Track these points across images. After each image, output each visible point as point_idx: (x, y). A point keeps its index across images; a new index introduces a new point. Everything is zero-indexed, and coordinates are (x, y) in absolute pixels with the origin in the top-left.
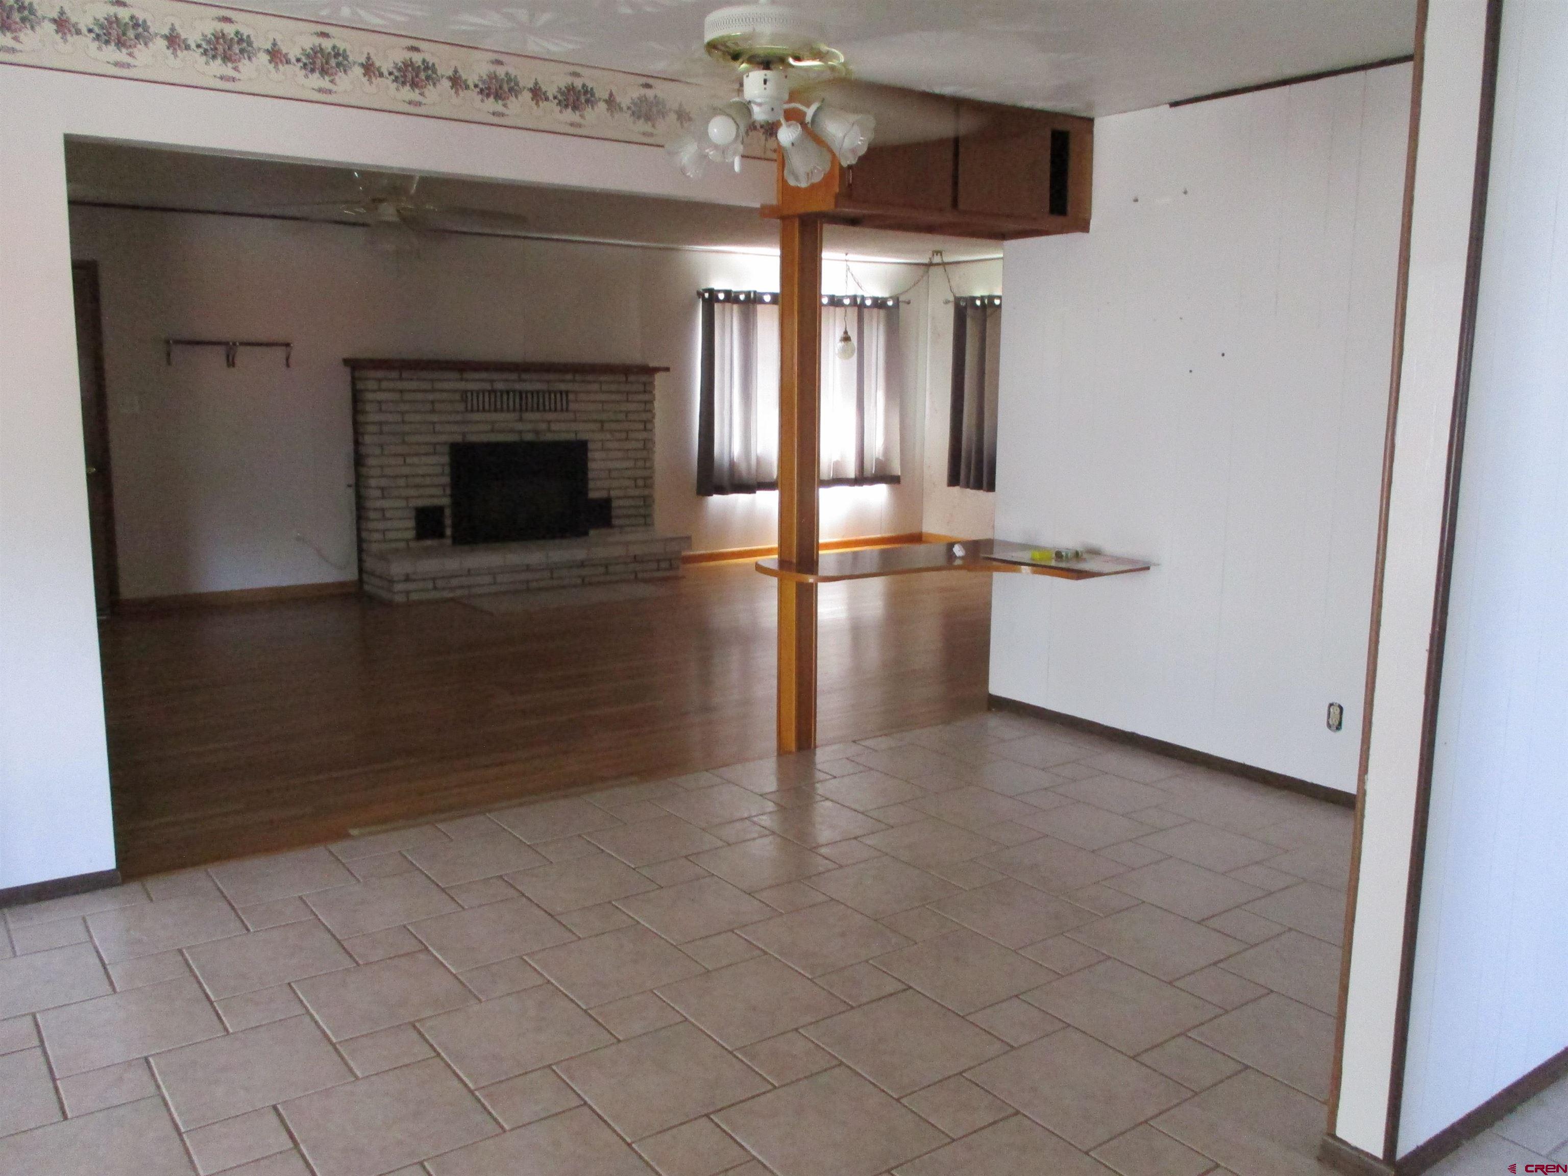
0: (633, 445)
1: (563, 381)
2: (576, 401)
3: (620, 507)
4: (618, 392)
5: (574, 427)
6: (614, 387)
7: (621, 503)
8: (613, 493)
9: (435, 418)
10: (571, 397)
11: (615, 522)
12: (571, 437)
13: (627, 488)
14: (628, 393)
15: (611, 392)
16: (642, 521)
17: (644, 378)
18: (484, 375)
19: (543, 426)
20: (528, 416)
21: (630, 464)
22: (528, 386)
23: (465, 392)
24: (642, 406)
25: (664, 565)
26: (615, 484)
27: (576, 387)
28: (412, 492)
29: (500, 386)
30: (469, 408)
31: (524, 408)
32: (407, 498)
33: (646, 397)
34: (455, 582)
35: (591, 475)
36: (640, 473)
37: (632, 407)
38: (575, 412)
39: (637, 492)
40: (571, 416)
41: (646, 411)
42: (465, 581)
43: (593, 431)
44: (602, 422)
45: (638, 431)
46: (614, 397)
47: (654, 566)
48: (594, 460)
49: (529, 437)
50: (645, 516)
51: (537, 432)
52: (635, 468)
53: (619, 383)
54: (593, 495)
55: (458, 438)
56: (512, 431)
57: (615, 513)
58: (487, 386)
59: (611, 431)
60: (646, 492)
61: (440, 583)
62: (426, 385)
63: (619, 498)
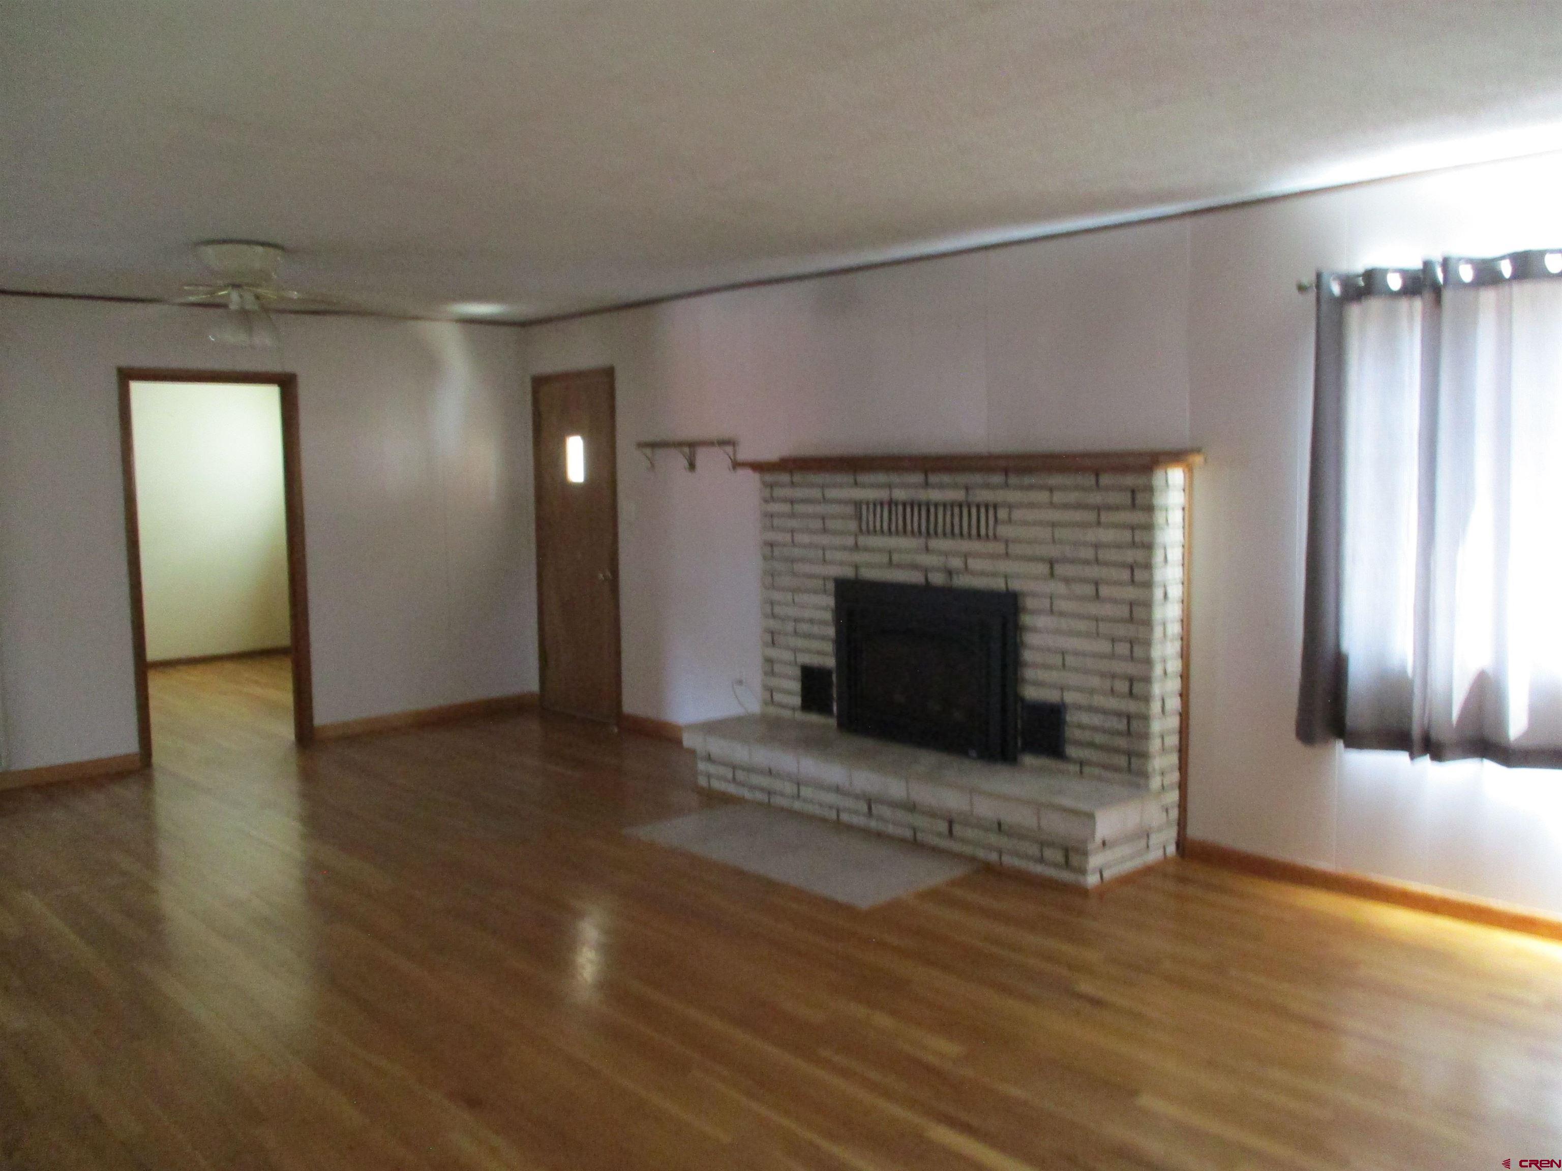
0: (1107, 610)
1: (987, 486)
2: (1010, 521)
3: (1080, 726)
4: (1078, 506)
5: (1004, 566)
6: (1073, 497)
7: (1085, 718)
8: (1070, 698)
9: (825, 540)
10: (1002, 514)
11: (1072, 751)
12: (998, 584)
13: (1092, 691)
14: (1098, 509)
15: (1066, 506)
16: (1122, 761)
17: (1130, 480)
18: (881, 478)
19: (956, 563)
20: (936, 543)
21: (1104, 646)
22: (935, 495)
23: (858, 504)
24: (1126, 536)
25: (1051, 854)
26: (1073, 679)
27: (1013, 496)
28: (800, 643)
29: (900, 494)
30: (864, 527)
31: (932, 531)
32: (795, 650)
33: (1136, 517)
34: (756, 780)
35: (1028, 655)
36: (1120, 667)
37: (1106, 535)
38: (1007, 542)
39: (1113, 703)
40: (1000, 548)
41: (1134, 545)
42: (764, 781)
43: (1036, 578)
44: (1051, 563)
45: (1118, 583)
46: (1077, 516)
47: (1034, 850)
48: (1035, 630)
49: (938, 579)
50: (1129, 754)
51: (950, 573)
52: (1112, 656)
53: (1084, 489)
54: (1031, 693)
55: (848, 573)
56: (914, 567)
57: (1071, 733)
58: (883, 494)
59: (1067, 581)
60: (1132, 706)
61: (741, 776)
62: (816, 493)
63: (1079, 707)
